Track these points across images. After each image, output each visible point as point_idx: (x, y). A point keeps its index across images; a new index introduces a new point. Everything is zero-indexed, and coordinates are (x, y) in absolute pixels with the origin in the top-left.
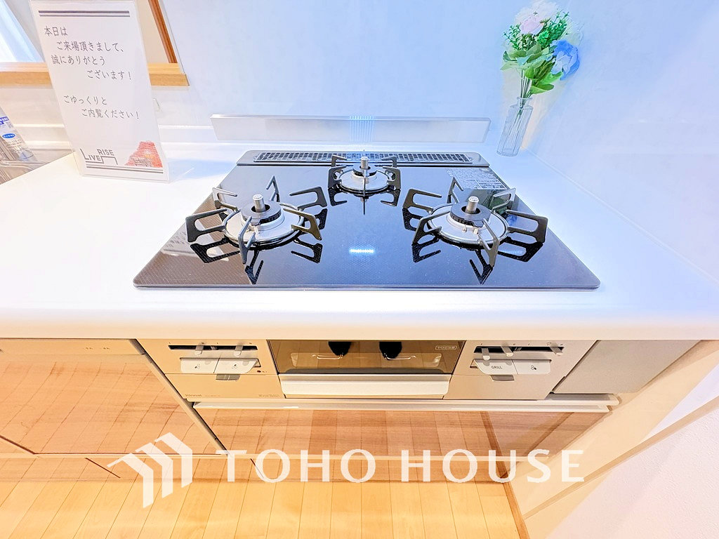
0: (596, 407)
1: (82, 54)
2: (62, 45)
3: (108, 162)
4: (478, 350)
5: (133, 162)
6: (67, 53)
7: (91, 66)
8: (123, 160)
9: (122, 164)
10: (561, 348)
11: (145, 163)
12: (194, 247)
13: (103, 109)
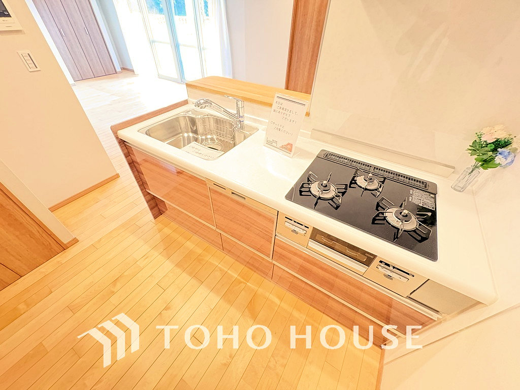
0: (432, 315)
1: (284, 111)
2: (279, 108)
3: (274, 144)
4: (381, 262)
5: (282, 147)
6: (279, 110)
7: (285, 116)
8: (279, 145)
9: (278, 146)
10: (413, 276)
11: (286, 149)
12: (300, 190)
13: (281, 128)
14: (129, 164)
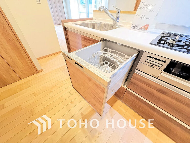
2: (143, 5)
8: (139, 27)
14: (66, 40)
